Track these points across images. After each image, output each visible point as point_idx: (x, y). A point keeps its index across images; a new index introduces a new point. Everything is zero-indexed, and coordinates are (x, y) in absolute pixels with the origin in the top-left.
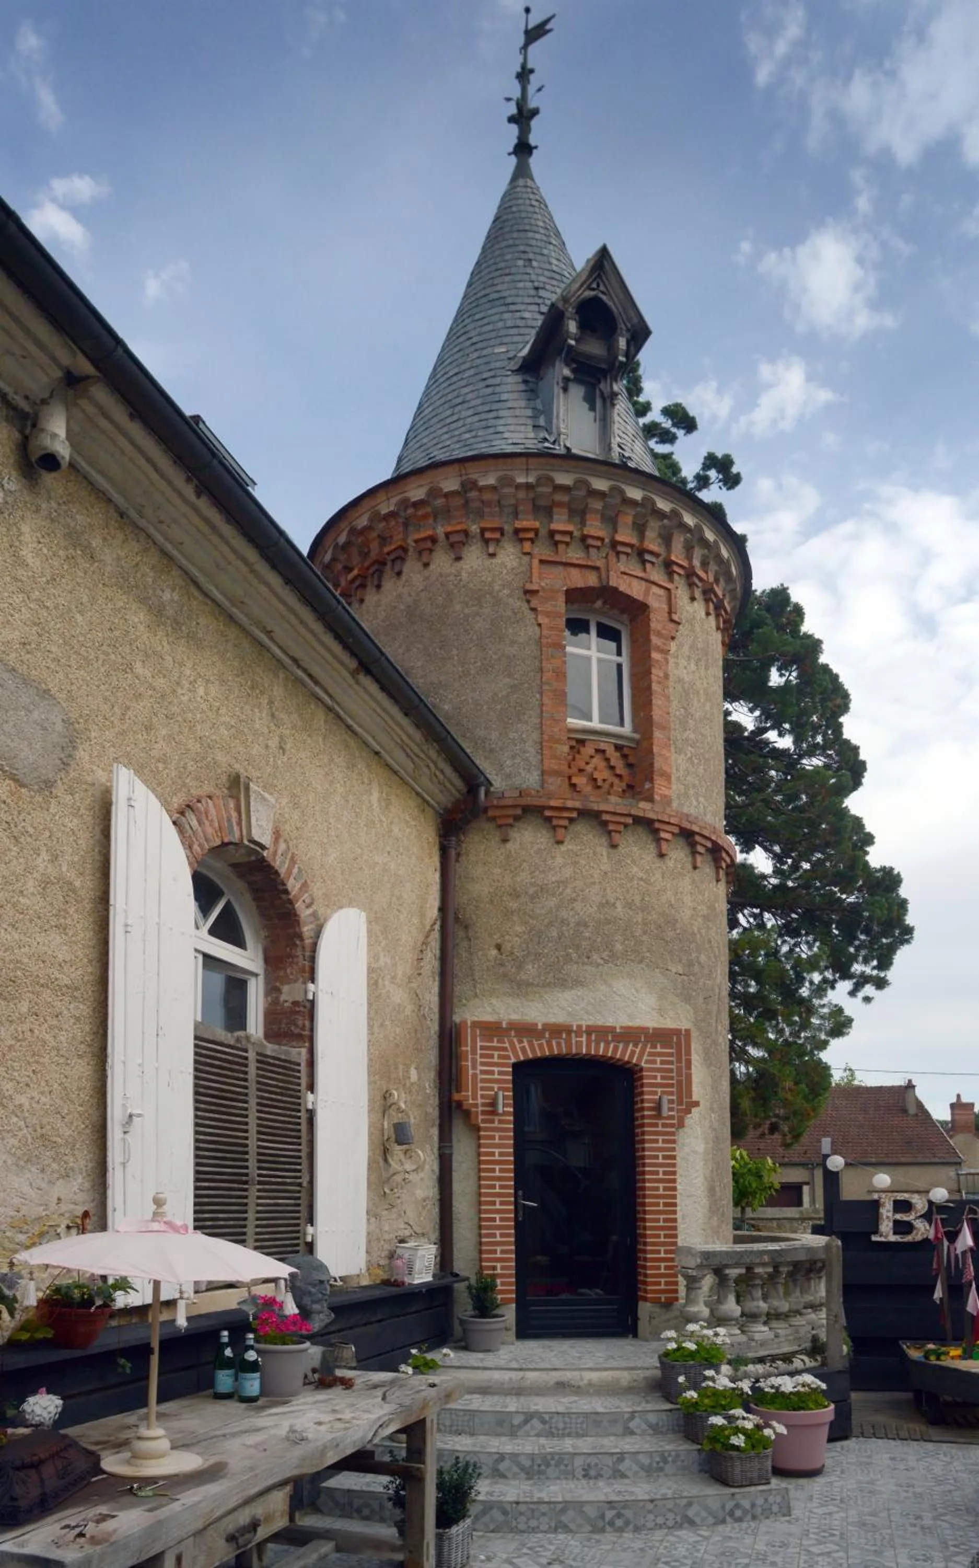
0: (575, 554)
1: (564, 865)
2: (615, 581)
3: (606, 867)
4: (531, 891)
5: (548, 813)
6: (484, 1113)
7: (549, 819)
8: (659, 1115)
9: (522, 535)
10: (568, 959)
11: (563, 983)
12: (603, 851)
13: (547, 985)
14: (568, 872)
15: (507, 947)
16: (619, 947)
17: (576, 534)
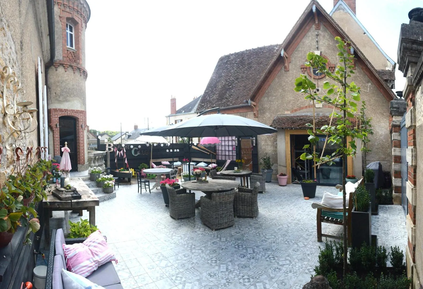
0: (68, 10)
1: (67, 77)
2: (75, 17)
3: (73, 77)
4: (61, 81)
5: (64, 65)
6: (55, 127)
7: (64, 67)
8: (82, 128)
9: (59, 4)
10: (67, 96)
11: (67, 101)
12: (72, 74)
13: (64, 101)
14: (67, 78)
15: (57, 93)
16: (75, 94)
17: (68, 5)
